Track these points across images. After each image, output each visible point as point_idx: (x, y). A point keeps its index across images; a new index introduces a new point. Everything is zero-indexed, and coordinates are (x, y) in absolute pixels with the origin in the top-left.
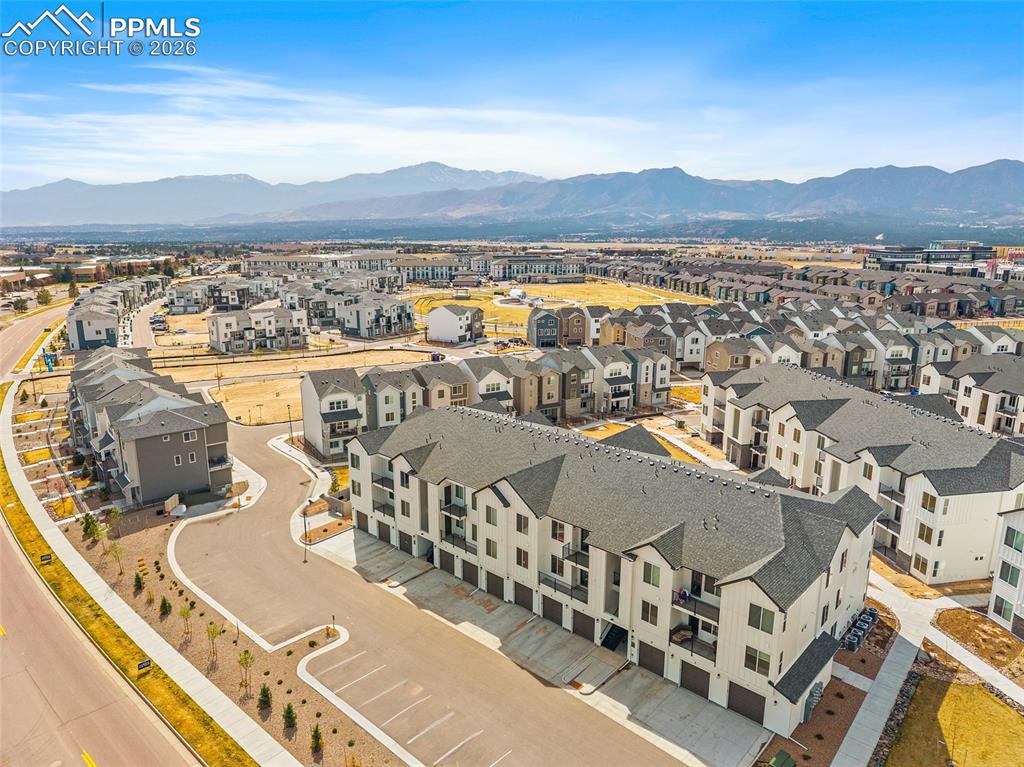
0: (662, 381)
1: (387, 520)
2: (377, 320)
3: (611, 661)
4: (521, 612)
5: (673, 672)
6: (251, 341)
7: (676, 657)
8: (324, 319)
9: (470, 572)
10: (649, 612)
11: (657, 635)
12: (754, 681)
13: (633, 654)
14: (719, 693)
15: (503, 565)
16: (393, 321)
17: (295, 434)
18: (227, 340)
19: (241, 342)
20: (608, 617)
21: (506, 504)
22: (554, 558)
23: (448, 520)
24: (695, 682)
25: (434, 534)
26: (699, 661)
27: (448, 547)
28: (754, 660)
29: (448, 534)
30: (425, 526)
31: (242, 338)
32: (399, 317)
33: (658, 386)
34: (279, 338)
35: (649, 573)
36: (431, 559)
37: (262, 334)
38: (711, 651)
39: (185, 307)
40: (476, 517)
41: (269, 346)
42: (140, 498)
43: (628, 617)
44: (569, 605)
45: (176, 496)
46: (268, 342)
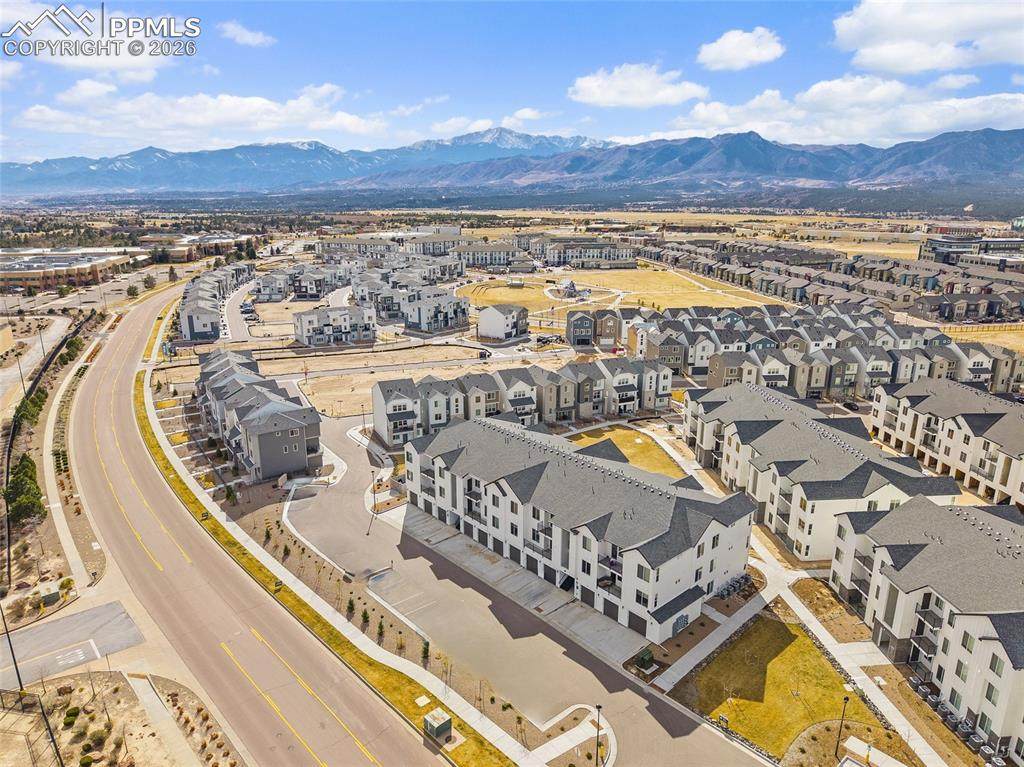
0: (664, 388)
1: (430, 499)
2: (436, 316)
3: (565, 596)
4: (513, 564)
5: (599, 605)
6: (329, 336)
7: (601, 596)
8: (392, 312)
9: (483, 538)
10: (586, 568)
11: (589, 581)
12: (641, 611)
13: (578, 594)
14: (623, 618)
15: (502, 533)
16: (449, 316)
17: (367, 426)
18: (309, 334)
19: (321, 336)
20: (563, 569)
21: (504, 494)
22: (534, 530)
23: (470, 502)
24: (611, 611)
25: (460, 511)
26: (613, 599)
27: (469, 520)
28: (641, 599)
29: (470, 510)
30: (454, 505)
31: (322, 333)
32: (455, 312)
33: (661, 392)
34: (353, 333)
35: (585, 544)
36: (458, 527)
37: (338, 330)
38: (618, 592)
39: (270, 295)
40: (487, 501)
41: (344, 340)
42: (260, 475)
43: (574, 570)
44: (542, 561)
45: (285, 475)
46: (344, 336)
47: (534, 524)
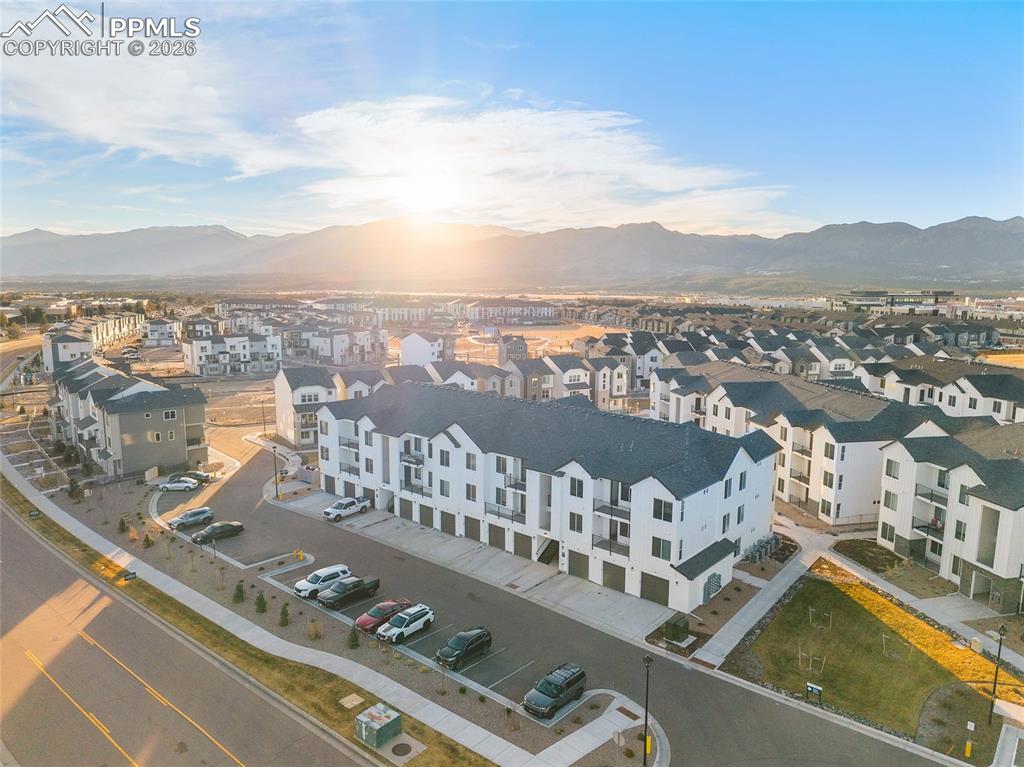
0: (619, 389)
1: (352, 479)
2: (351, 348)
3: (546, 570)
4: (470, 543)
5: (596, 573)
6: (225, 366)
7: (598, 558)
8: (299, 349)
9: (427, 513)
10: (576, 523)
11: (580, 542)
12: (661, 568)
13: (564, 563)
14: (633, 585)
15: (457, 505)
16: (366, 350)
17: (267, 432)
18: (202, 363)
19: (216, 365)
20: (542, 532)
21: (457, 445)
22: (498, 490)
23: (407, 470)
24: (615, 577)
25: (395, 486)
26: (617, 559)
27: (407, 495)
28: (660, 548)
29: (407, 484)
30: (387, 481)
31: (217, 362)
33: (615, 393)
34: (253, 363)
35: (577, 488)
36: (391, 509)
37: (235, 358)
38: (625, 551)
39: (159, 340)
40: (433, 465)
41: (243, 370)
42: (120, 471)
43: (560, 531)
44: (511, 528)
45: (156, 468)
46: (242, 366)
47: (499, 480)
